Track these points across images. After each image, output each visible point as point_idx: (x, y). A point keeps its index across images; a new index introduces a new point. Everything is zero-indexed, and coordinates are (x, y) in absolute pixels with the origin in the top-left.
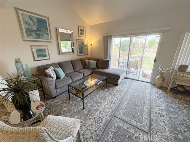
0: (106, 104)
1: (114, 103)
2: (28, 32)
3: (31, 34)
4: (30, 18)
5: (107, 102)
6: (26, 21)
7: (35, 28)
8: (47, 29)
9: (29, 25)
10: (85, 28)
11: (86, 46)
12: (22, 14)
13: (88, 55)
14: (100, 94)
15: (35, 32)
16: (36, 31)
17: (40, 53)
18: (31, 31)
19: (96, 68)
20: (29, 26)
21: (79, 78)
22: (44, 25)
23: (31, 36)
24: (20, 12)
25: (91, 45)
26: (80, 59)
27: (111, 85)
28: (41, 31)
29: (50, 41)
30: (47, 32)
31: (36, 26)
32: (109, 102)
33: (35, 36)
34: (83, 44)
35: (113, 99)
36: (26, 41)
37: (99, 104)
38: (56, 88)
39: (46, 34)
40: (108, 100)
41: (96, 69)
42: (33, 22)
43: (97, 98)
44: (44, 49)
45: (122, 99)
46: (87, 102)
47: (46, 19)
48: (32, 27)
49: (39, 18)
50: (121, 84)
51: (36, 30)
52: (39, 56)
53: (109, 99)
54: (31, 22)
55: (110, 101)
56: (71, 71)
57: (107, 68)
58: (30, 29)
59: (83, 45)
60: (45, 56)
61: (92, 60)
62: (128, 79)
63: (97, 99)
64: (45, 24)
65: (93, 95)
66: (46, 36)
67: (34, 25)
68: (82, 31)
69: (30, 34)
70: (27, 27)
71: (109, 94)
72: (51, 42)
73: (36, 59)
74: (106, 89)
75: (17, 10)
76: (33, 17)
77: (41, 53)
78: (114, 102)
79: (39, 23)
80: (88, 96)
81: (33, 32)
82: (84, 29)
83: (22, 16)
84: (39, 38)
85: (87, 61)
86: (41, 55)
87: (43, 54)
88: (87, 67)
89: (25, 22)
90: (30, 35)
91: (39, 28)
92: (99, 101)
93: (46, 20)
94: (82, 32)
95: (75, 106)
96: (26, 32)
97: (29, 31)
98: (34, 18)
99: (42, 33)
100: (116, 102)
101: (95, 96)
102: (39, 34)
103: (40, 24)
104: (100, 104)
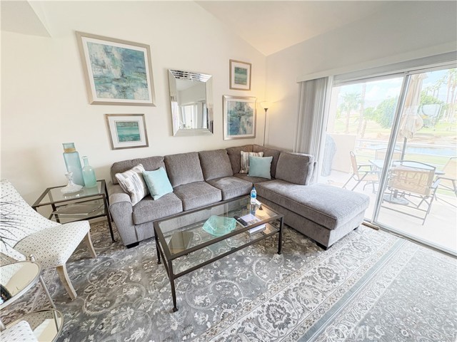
0: (252, 315)
1: (282, 327)
2: (100, 83)
3: (107, 88)
4: (107, 51)
5: (260, 309)
6: (97, 60)
7: (116, 73)
8: (145, 73)
9: (104, 67)
10: (251, 65)
11: (249, 114)
12: (90, 45)
13: (254, 137)
14: (250, 268)
15: (115, 83)
16: (118, 79)
17: (126, 132)
18: (107, 81)
19: (269, 177)
20: (104, 70)
21: (205, 202)
22: (137, 65)
23: (106, 93)
24: (85, 40)
25: (266, 109)
26: (227, 149)
27: (304, 241)
28: (130, 79)
29: (150, 102)
30: (144, 82)
31: (119, 69)
32: (268, 315)
33: (115, 92)
34: (240, 110)
35: (286, 305)
36: (95, 103)
37: (229, 307)
38: (134, 223)
39: (142, 87)
40: (267, 303)
41: (267, 180)
42: (113, 59)
43: (234, 279)
44: (135, 122)
45: (326, 316)
46: (199, 286)
47: (144, 50)
48: (110, 72)
49: (126, 50)
50: (345, 246)
51: (119, 77)
52: (121, 139)
53: (274, 299)
54: (108, 61)
55: (273, 309)
56: (194, 181)
57: (302, 183)
58: (105, 77)
59: (240, 112)
60: (137, 138)
61: (261, 154)
62: (381, 232)
63: (231, 285)
64: (140, 62)
65: (227, 265)
66: (141, 90)
67: (115, 67)
68: (241, 73)
69: (105, 89)
70: (98, 73)
71: (281, 277)
72: (152, 105)
73: (116, 144)
74: (279, 253)
75: (79, 35)
76: (113, 49)
77: (129, 132)
78: (285, 318)
79: (126, 61)
80: (213, 264)
81: (111, 82)
82: (247, 67)
83: (90, 49)
84: (125, 97)
85: (244, 155)
86: (128, 136)
87: (132, 135)
88: (243, 171)
89: (96, 63)
90: (105, 91)
91: (125, 73)
92: (236, 294)
93: (143, 53)
94: (242, 76)
95: (160, 288)
96: (96, 84)
97: (103, 82)
98: (114, 52)
99: (132, 84)
100: (292, 324)
101: (232, 271)
102: (124, 88)
103: (129, 63)
104: (230, 311)
